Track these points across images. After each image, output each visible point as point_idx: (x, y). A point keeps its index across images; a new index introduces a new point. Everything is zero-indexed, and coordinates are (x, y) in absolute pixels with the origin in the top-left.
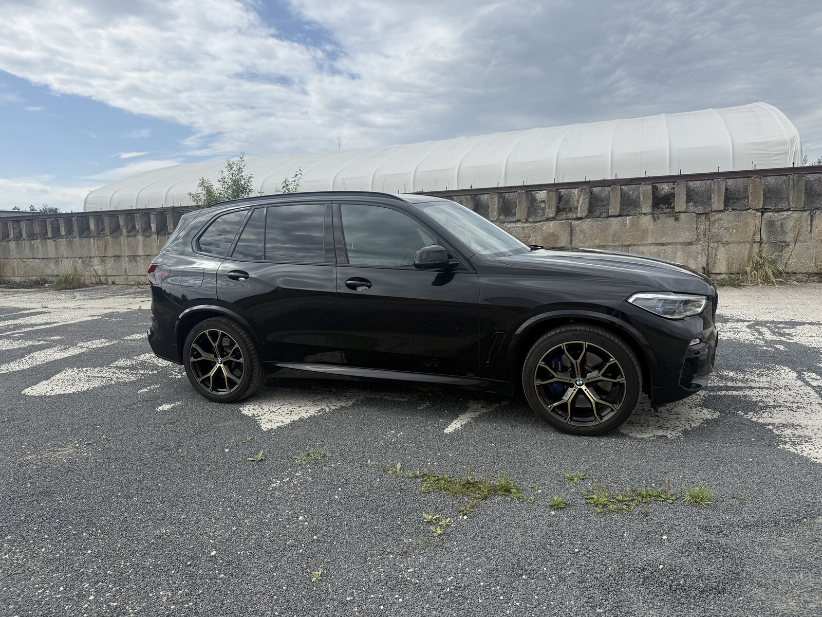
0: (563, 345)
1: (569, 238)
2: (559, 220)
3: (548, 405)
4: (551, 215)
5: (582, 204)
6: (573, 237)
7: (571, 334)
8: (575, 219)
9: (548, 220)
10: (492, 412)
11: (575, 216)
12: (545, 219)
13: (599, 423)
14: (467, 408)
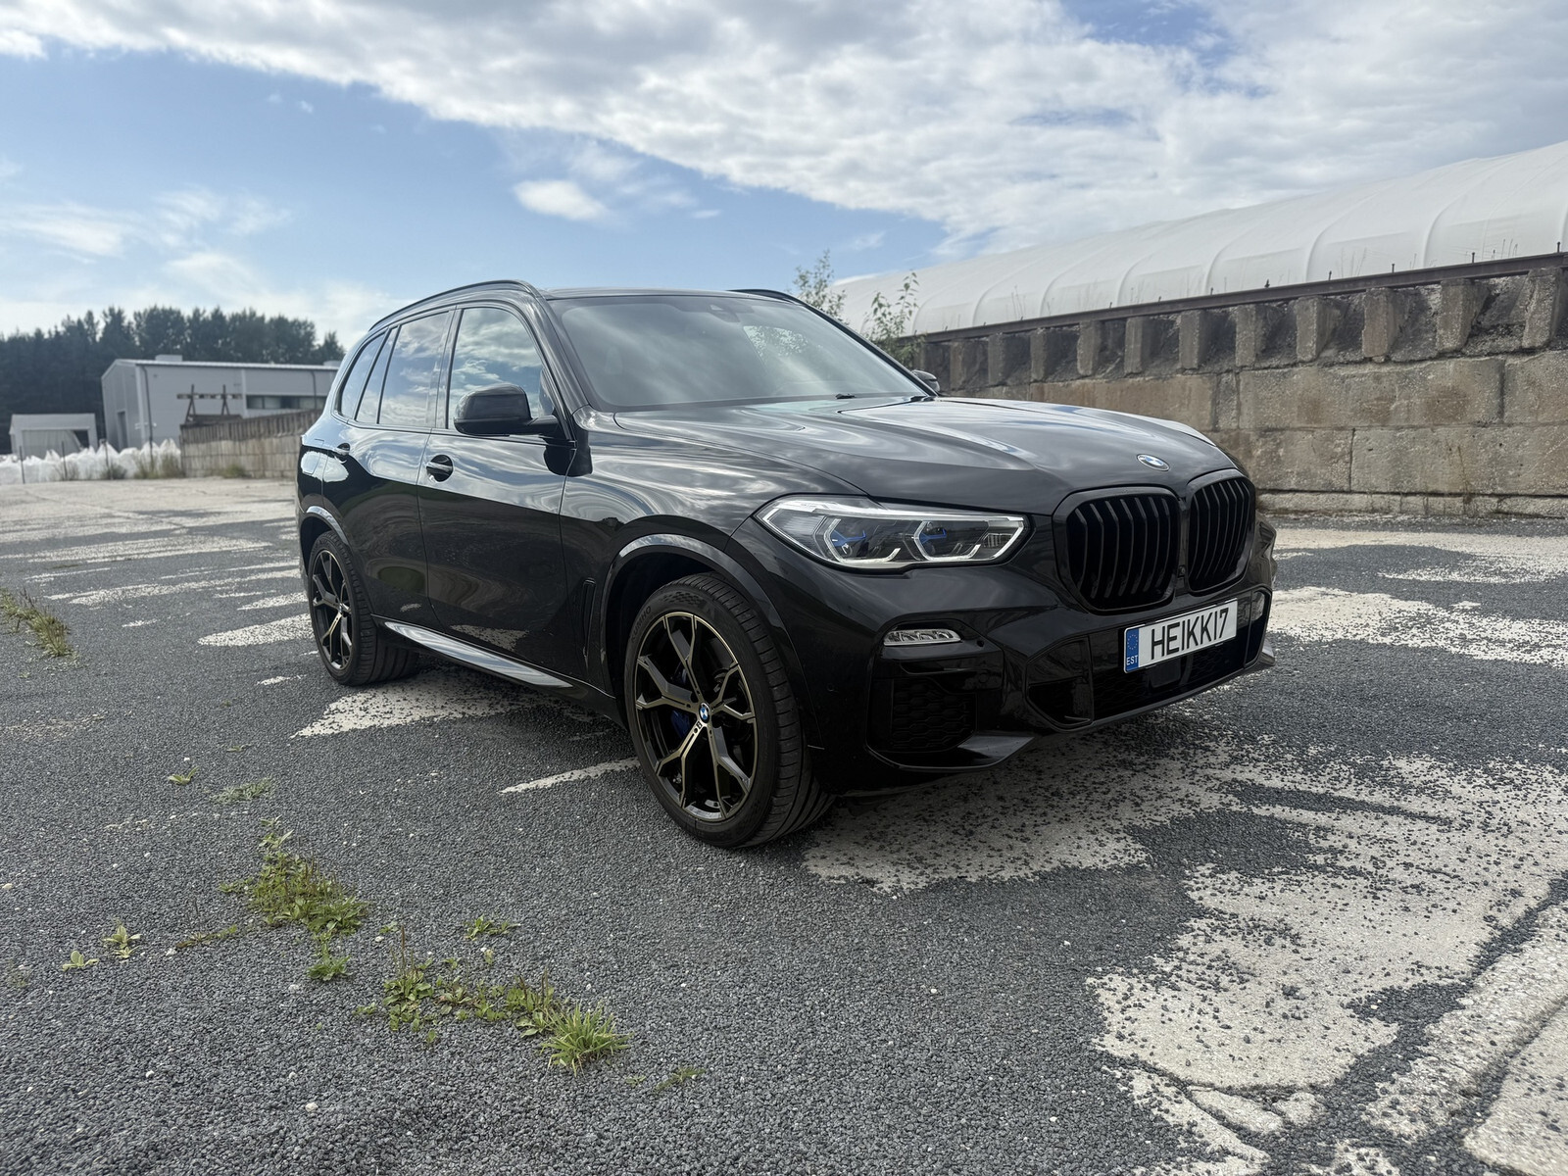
0: (665, 621)
1: (1496, 402)
2: (1470, 356)
4: (1449, 345)
5: (1534, 313)
6: (1507, 399)
8: (1514, 353)
9: (1442, 355)
11: (1514, 344)
12: (1434, 354)
13: (724, 819)
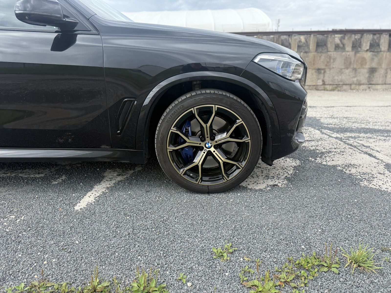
0: (194, 110)
3: (180, 169)
7: (202, 97)
10: (127, 179)
13: (226, 181)
14: (103, 177)
